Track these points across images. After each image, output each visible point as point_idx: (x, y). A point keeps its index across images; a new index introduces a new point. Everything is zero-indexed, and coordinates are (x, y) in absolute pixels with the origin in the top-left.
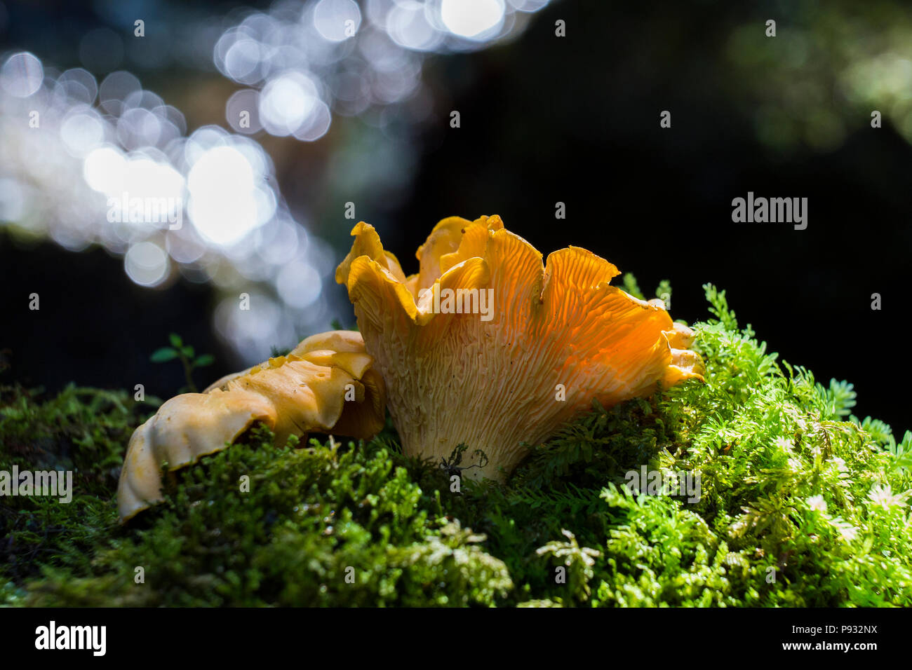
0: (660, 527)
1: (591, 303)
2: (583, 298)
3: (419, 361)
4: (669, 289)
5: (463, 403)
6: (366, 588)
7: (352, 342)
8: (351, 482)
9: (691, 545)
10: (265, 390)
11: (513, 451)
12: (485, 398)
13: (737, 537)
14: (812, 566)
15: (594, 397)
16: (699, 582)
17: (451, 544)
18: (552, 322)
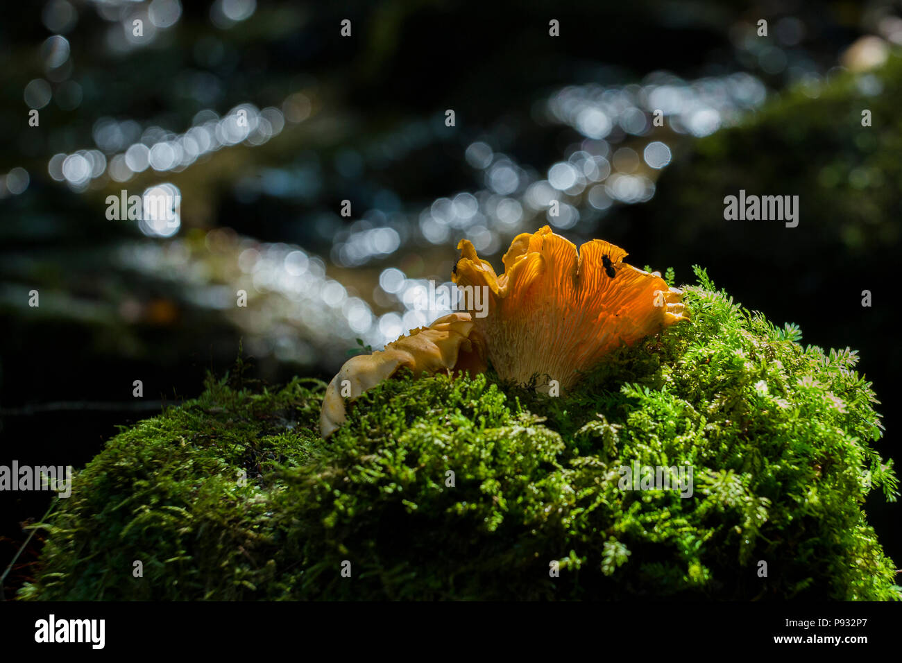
0: (662, 410)
3: (505, 322)
4: (673, 273)
5: (536, 348)
6: (472, 455)
8: (461, 394)
9: (682, 420)
11: (571, 376)
12: (549, 343)
13: (713, 414)
14: (764, 429)
15: (620, 338)
16: (689, 441)
17: (525, 425)
18: (588, 290)
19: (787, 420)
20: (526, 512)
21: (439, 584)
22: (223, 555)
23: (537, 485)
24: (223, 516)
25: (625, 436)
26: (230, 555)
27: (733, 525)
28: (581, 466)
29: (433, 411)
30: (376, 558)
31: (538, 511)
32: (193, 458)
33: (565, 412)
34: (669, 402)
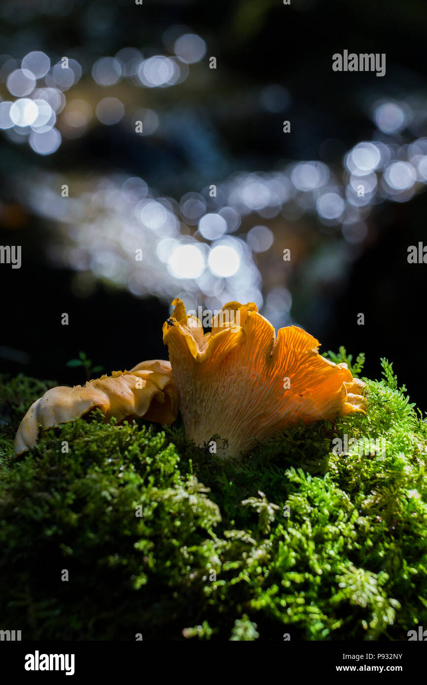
0: (320, 497)
1: (302, 360)
2: (298, 357)
3: (199, 383)
4: (364, 358)
5: (222, 410)
7: (166, 368)
8: (139, 449)
9: (336, 510)
10: (106, 389)
11: (248, 442)
12: (235, 409)
14: (410, 531)
16: (338, 531)
17: (189, 492)
18: (279, 368)
20: (172, 575)
23: (189, 549)
27: (361, 620)
28: (233, 539)
31: (183, 575)
33: (231, 483)
34: (328, 490)
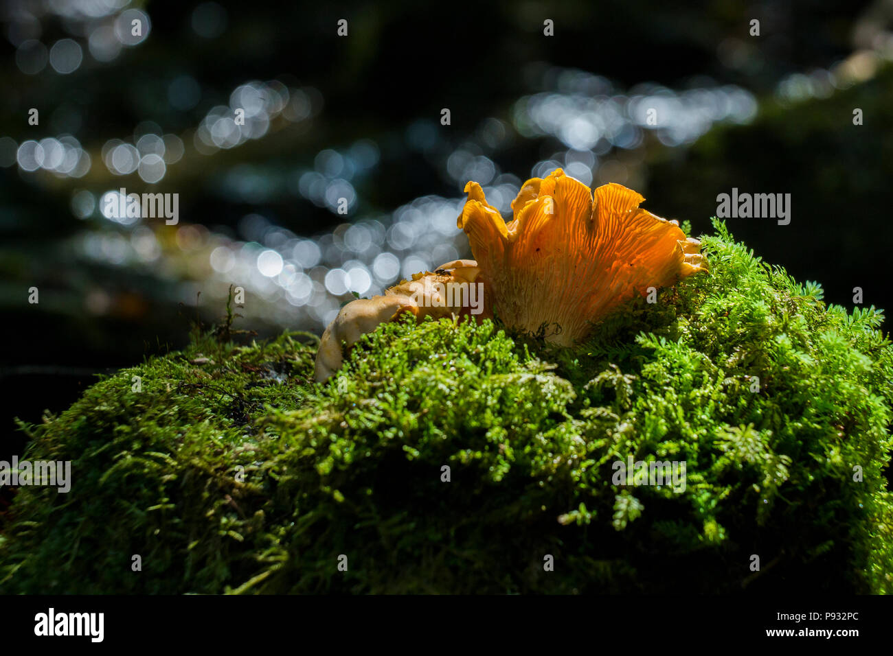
1: (626, 222)
2: (621, 219)
3: (513, 269)
4: (689, 226)
5: (544, 296)
6: (478, 402)
7: (471, 267)
8: (467, 339)
9: (700, 374)
10: (410, 293)
11: (581, 328)
12: (559, 292)
13: (732, 367)
14: (784, 386)
15: (634, 287)
16: (706, 395)
17: (534, 372)
18: (602, 237)
19: (809, 377)
20: (533, 463)
21: (439, 536)
22: (209, 504)
23: (546, 435)
24: (210, 464)
25: (639, 388)
26: (217, 504)
27: (752, 484)
28: (592, 417)
29: (437, 356)
30: (373, 507)
31: (546, 462)
32: (178, 405)
33: (576, 361)
34: (685, 354)
